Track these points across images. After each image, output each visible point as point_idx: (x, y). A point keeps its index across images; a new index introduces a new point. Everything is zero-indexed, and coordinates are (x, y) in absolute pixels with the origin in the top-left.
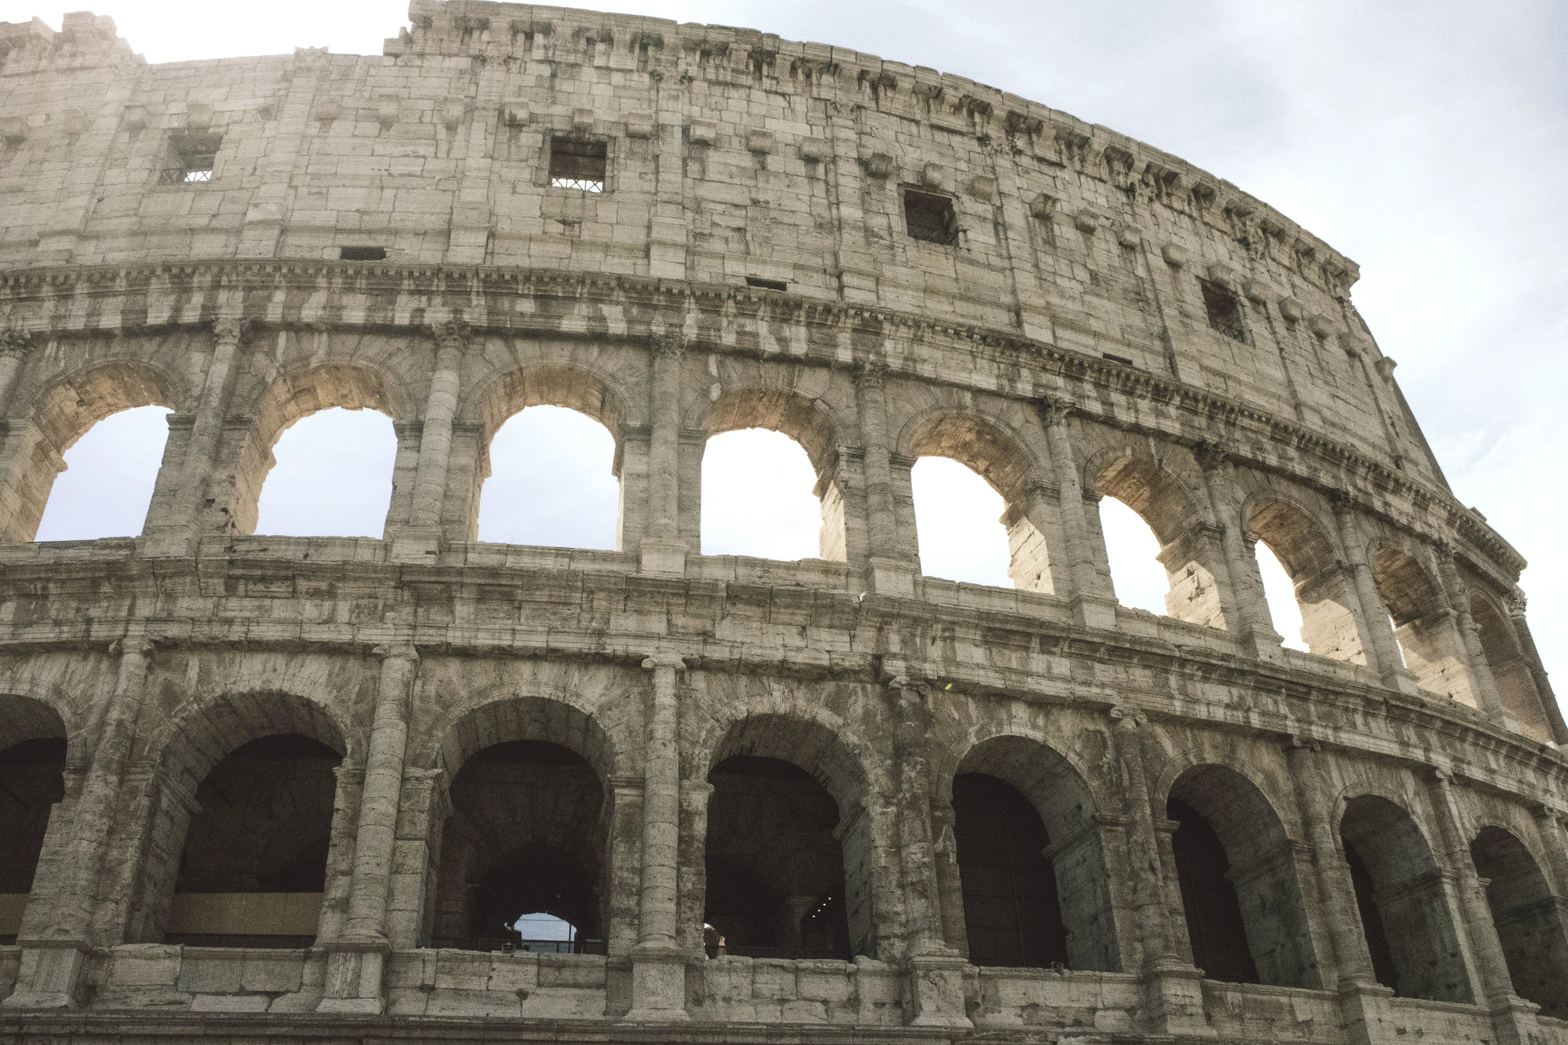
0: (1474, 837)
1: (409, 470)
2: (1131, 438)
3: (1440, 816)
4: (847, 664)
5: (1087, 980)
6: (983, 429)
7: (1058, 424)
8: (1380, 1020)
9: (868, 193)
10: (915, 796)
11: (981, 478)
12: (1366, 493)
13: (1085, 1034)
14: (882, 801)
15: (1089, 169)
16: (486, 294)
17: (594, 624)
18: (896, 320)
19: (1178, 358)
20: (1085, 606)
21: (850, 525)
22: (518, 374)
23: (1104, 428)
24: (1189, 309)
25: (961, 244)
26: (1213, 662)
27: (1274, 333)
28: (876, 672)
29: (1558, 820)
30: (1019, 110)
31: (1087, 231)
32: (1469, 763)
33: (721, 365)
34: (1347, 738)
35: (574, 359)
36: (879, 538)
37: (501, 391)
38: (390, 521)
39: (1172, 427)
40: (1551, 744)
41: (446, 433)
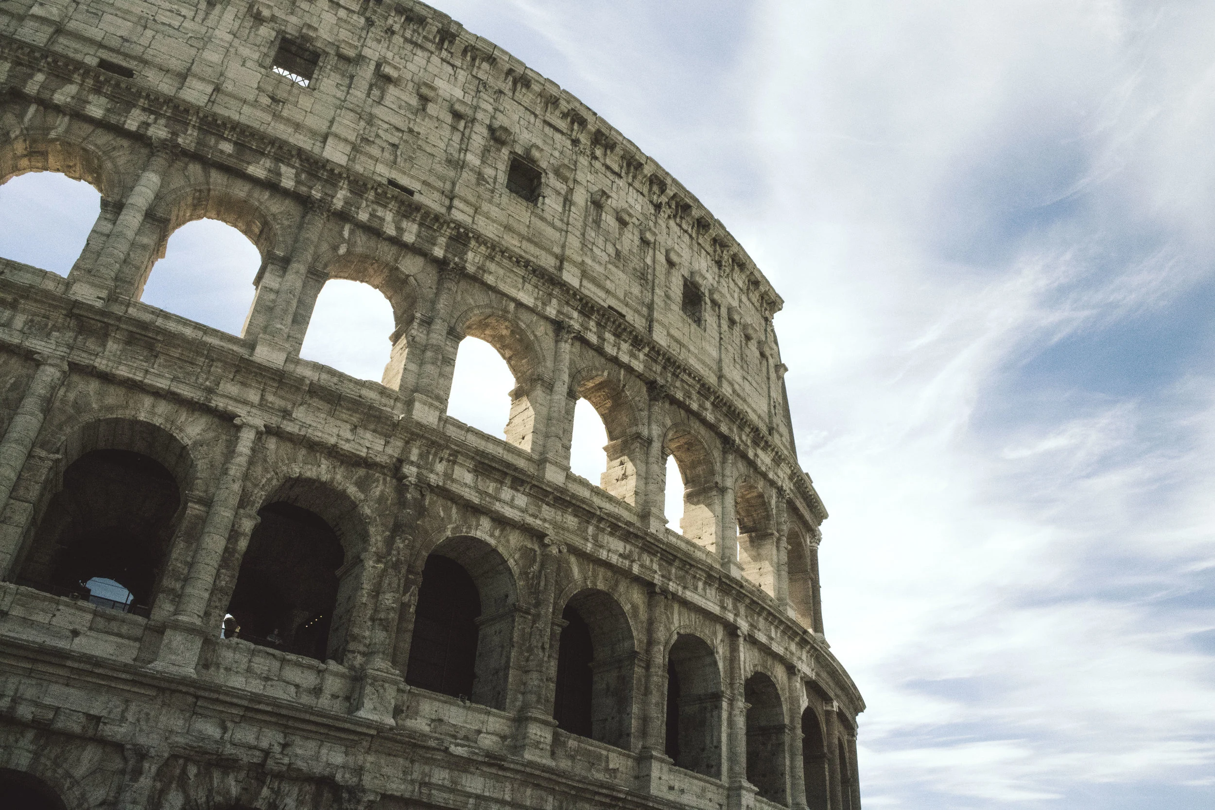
0: (749, 676)
1: (102, 234)
2: (610, 365)
3: (733, 660)
4: (378, 459)
5: (480, 711)
6: (516, 330)
7: (566, 342)
8: (660, 778)
9: (489, 151)
10: (398, 560)
11: (505, 362)
12: (746, 445)
13: (469, 746)
14: (375, 558)
15: (637, 184)
16: (200, 129)
17: (208, 383)
18: (480, 240)
19: (655, 324)
20: (548, 465)
21: (409, 368)
22: (206, 192)
23: (595, 354)
24: (672, 295)
25: (539, 205)
26: (620, 524)
27: (720, 326)
28: (396, 469)
29: (802, 678)
30: (603, 130)
31: (623, 223)
32: (759, 630)
33: (352, 232)
34: (689, 595)
35: (250, 194)
36: (425, 381)
37: (190, 200)
38: (76, 267)
39: (638, 366)
40: (811, 631)
41: (139, 218)
